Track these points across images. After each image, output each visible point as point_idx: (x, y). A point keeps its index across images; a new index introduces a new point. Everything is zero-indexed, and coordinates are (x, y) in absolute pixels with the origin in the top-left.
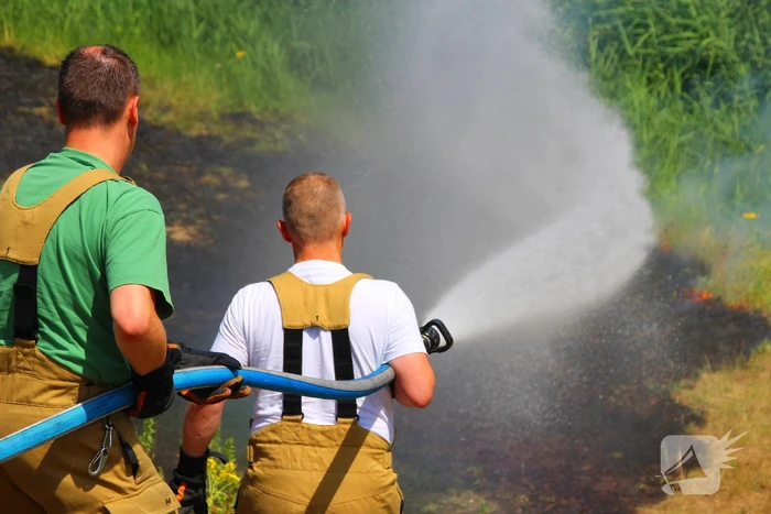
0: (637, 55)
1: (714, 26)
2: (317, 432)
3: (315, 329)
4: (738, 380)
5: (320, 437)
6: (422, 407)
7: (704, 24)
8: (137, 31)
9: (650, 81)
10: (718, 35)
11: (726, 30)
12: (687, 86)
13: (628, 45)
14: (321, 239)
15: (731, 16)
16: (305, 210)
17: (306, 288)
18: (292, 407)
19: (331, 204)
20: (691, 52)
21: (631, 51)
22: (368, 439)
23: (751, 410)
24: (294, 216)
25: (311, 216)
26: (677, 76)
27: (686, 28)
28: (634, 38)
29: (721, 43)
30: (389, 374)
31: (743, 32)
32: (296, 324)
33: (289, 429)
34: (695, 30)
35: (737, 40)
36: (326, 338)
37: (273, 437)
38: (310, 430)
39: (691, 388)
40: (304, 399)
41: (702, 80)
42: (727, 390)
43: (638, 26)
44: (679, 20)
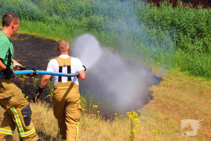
0: (142, 39)
1: (153, 35)
2: (64, 84)
3: (65, 66)
4: (157, 87)
5: (65, 85)
6: (84, 79)
7: (152, 35)
8: (69, 36)
9: (144, 43)
10: (154, 37)
11: (155, 36)
12: (149, 44)
13: (141, 38)
14: (64, 52)
15: (155, 34)
16: (61, 46)
17: (63, 59)
18: (60, 80)
19: (66, 45)
20: (150, 39)
21: (141, 39)
22: (75, 85)
23: (159, 91)
24: (59, 47)
25: (62, 48)
26: (148, 43)
27: (149, 35)
28: (142, 37)
29: (154, 38)
30: (78, 73)
31: (157, 36)
32: (61, 65)
33: (59, 84)
34: (150, 36)
35: (156, 37)
36: (66, 68)
37: (57, 86)
38: (63, 83)
39: (150, 88)
40: (62, 77)
41: (152, 43)
42: (156, 88)
43: (142, 35)
44: (148, 35)
